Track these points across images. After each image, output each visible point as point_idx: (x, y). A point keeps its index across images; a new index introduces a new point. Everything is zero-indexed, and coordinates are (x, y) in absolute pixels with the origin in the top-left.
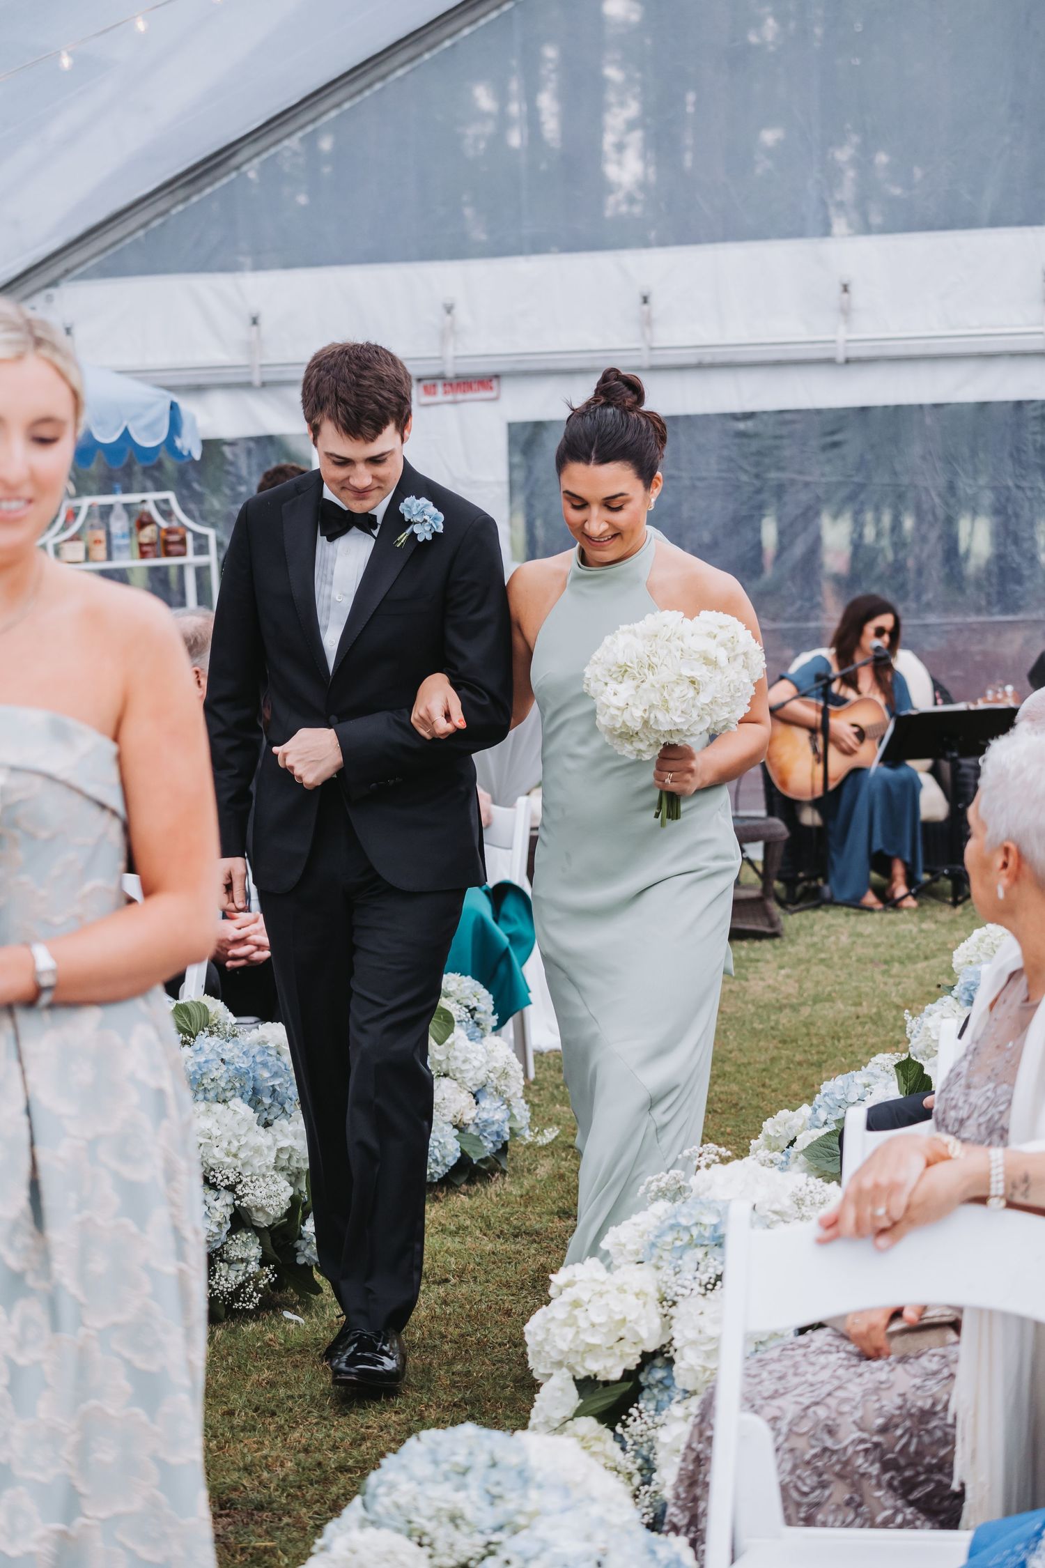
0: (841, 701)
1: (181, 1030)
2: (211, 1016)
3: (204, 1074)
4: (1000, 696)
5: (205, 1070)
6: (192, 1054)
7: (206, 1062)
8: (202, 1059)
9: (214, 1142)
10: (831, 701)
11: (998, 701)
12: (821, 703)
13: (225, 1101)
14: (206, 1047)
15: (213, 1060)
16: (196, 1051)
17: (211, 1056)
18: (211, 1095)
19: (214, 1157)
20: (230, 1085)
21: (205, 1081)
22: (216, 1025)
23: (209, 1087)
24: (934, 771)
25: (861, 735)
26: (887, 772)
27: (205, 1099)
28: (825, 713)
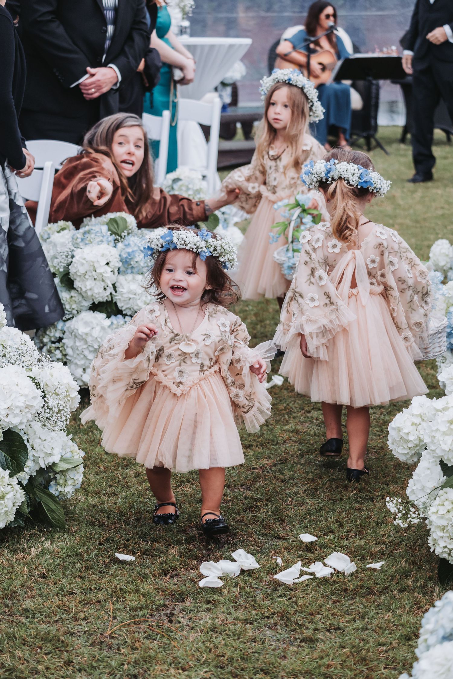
0: (314, 51)
1: (113, 233)
2: (128, 224)
3: (132, 259)
4: (389, 51)
5: (132, 256)
6: (124, 247)
7: (133, 252)
8: (130, 250)
9: (138, 297)
10: (310, 52)
11: (388, 53)
12: (306, 53)
13: (142, 273)
14: (131, 243)
15: (136, 251)
16: (126, 245)
17: (136, 248)
18: (135, 270)
19: (137, 305)
20: (146, 265)
21: (132, 263)
22: (130, 229)
23: (135, 266)
24: (353, 86)
25: (324, 68)
26: (336, 86)
27: (132, 272)
28: (308, 57)
